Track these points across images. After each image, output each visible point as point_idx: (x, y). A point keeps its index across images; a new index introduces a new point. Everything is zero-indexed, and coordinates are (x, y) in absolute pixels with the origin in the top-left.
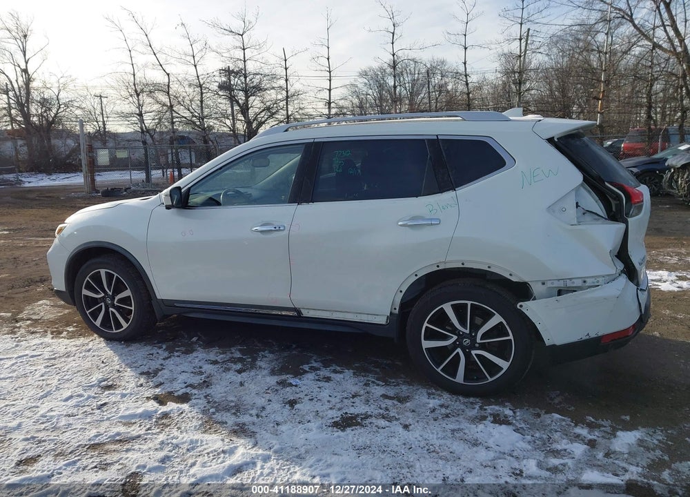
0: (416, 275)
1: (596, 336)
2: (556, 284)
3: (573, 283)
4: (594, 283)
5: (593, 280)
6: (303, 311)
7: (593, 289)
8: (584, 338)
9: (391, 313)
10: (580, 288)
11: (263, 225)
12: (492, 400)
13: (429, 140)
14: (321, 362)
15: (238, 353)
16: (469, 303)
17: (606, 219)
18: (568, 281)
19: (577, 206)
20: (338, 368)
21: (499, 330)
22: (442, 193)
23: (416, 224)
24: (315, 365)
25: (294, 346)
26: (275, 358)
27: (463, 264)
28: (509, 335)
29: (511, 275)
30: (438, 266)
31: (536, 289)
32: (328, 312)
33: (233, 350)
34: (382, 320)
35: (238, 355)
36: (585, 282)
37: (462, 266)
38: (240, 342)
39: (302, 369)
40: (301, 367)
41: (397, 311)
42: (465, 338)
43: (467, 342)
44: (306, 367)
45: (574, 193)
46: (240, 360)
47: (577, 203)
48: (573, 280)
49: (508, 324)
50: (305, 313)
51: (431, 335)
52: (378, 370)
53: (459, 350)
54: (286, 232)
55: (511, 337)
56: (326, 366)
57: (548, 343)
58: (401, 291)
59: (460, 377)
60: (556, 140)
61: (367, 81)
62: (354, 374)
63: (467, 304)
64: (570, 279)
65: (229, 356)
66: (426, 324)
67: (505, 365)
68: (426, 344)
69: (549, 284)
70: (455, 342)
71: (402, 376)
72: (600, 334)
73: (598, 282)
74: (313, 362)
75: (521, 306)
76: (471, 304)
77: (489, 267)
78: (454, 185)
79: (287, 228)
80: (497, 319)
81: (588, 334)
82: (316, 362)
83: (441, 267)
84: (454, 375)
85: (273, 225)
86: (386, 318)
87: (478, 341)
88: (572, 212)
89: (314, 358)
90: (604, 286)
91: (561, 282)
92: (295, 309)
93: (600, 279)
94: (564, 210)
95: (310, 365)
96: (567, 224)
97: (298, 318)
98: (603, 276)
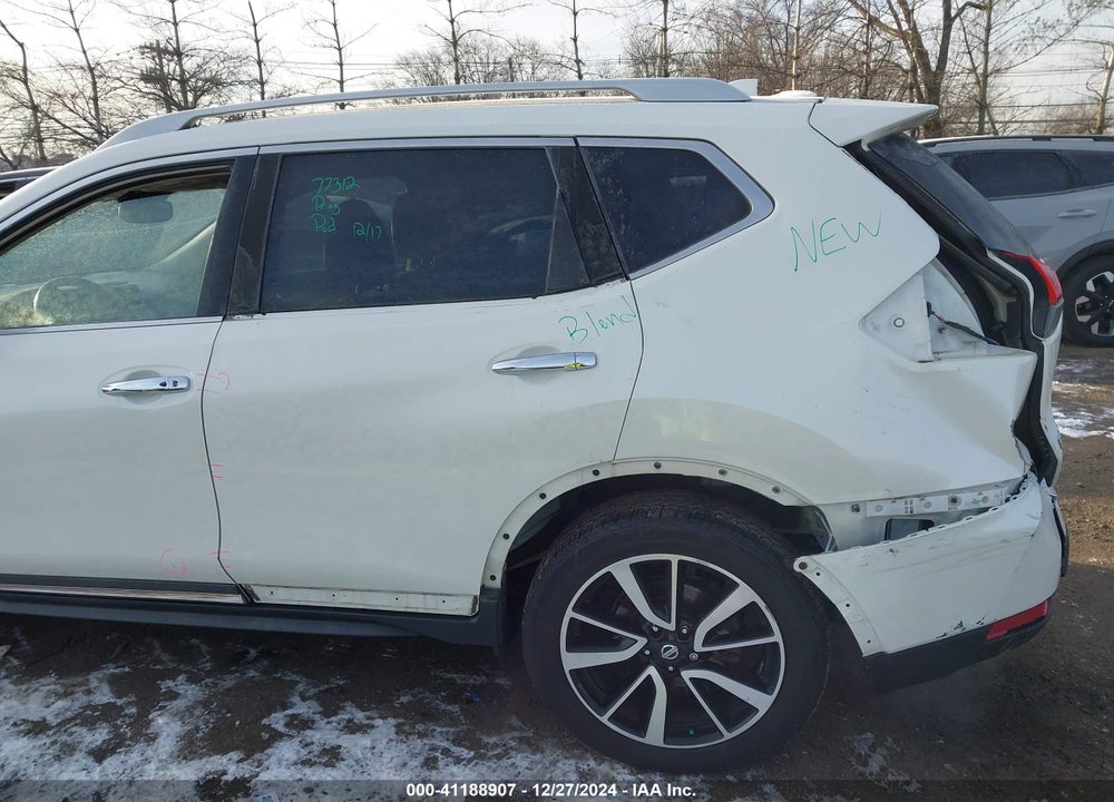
0: (543, 496)
1: (979, 626)
2: (888, 510)
3: (929, 505)
4: (976, 502)
5: (974, 495)
6: (256, 590)
7: (975, 518)
8: (951, 633)
9: (483, 589)
10: (944, 518)
11: (130, 378)
13: (554, 149)
14: (317, 697)
15: (106, 688)
16: (674, 559)
17: (989, 341)
18: (915, 500)
19: (930, 312)
20: (360, 716)
21: (747, 621)
22: (595, 285)
23: (536, 367)
24: (302, 708)
25: (253, 653)
26: (201, 696)
27: (658, 466)
28: (769, 632)
29: (776, 490)
30: (596, 473)
31: (839, 522)
32: (323, 592)
33: (94, 679)
34: (462, 607)
35: (104, 696)
36: (954, 500)
37: (653, 471)
38: (118, 650)
39: (268, 728)
40: (265, 721)
41: (497, 584)
42: (666, 641)
43: (670, 651)
44: (277, 720)
45: (920, 278)
46: (109, 713)
47: (929, 305)
48: (927, 499)
49: (769, 606)
50: (264, 596)
51: (583, 639)
52: (455, 709)
53: (652, 671)
54: (193, 395)
55: (777, 637)
56: (328, 713)
57: (867, 650)
58: (506, 537)
59: (655, 733)
60: (865, 148)
61: (408, 75)
62: (399, 729)
63: (668, 563)
64: (921, 496)
65: (81, 699)
66: (570, 614)
67: (762, 701)
68: (572, 661)
69: (871, 511)
70: (642, 651)
71: (514, 721)
72: (987, 622)
73: (985, 499)
74: (296, 699)
75: (803, 566)
76: (680, 562)
77: (722, 472)
78: (625, 266)
79: (197, 385)
80: (741, 597)
81: (961, 624)
82: (304, 699)
83: (605, 474)
84: (641, 726)
85: (156, 375)
86: (471, 600)
87: (698, 646)
88: (919, 328)
89: (300, 687)
90: (1000, 508)
91: (901, 504)
92: (237, 589)
93: (991, 494)
94: (899, 322)
95: (289, 712)
96: (912, 360)
97: (252, 606)
98: (997, 486)
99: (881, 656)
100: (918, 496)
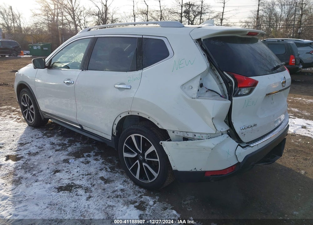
0: (120, 116)
1: (200, 170)
3: (188, 135)
4: (200, 137)
5: (199, 135)
6: (83, 126)
7: (198, 141)
8: (194, 170)
9: (113, 135)
10: (192, 139)
11: (67, 80)
12: (152, 193)
13: (139, 38)
16: (141, 136)
17: (221, 96)
19: (202, 86)
22: (137, 70)
29: (158, 124)
30: (129, 113)
31: (171, 134)
32: (91, 129)
36: (195, 135)
37: (138, 115)
41: (115, 134)
42: (140, 155)
43: (141, 158)
47: (201, 84)
48: (188, 133)
49: (157, 152)
50: (84, 128)
51: (127, 150)
53: (138, 161)
57: (173, 168)
58: (115, 124)
59: (138, 176)
60: (202, 41)
64: (187, 132)
66: (125, 144)
67: (156, 175)
68: (125, 155)
69: (176, 133)
70: (136, 156)
73: (202, 137)
75: (162, 143)
77: (149, 118)
79: (74, 83)
80: (152, 148)
81: (195, 169)
84: (135, 174)
85: (70, 80)
86: (111, 137)
88: (195, 90)
90: (205, 140)
91: (182, 133)
92: (80, 125)
93: (204, 136)
94: (191, 87)
95: (89, 154)
96: (190, 97)
97: (82, 129)
98: (207, 134)
99: (176, 171)
100: (186, 132)
